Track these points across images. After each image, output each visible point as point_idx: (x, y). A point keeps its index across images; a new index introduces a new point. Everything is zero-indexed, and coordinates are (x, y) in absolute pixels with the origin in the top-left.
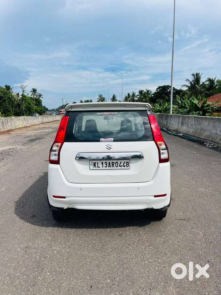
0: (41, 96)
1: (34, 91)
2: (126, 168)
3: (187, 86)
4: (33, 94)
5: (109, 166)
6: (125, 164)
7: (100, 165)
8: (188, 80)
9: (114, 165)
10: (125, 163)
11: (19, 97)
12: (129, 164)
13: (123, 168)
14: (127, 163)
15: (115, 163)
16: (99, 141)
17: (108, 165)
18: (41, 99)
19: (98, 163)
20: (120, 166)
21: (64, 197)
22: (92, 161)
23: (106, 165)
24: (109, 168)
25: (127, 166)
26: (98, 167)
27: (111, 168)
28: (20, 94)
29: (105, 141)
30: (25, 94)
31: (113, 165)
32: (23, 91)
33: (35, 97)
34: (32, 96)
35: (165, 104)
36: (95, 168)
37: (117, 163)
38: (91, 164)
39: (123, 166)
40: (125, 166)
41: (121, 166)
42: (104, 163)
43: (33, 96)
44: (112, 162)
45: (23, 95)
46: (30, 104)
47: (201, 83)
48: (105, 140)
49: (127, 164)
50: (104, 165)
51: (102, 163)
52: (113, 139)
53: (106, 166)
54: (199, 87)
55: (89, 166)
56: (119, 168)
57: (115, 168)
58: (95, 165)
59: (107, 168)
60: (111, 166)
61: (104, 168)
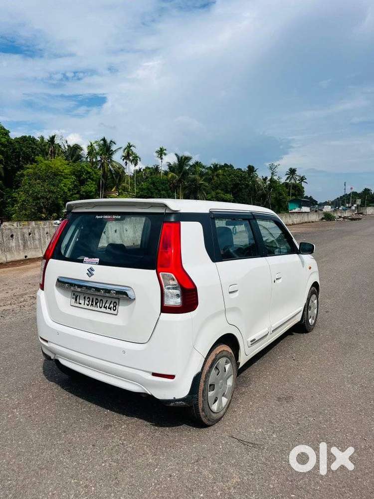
0: (304, 181)
1: (292, 171)
2: (112, 311)
4: (289, 177)
5: (92, 305)
6: (112, 306)
7: (82, 301)
9: (98, 304)
10: (112, 303)
11: (265, 183)
12: (117, 307)
13: (108, 311)
14: (115, 304)
15: (99, 300)
16: (82, 261)
17: (90, 303)
18: (303, 184)
19: (80, 296)
20: (104, 307)
21: (47, 341)
22: (74, 292)
23: (89, 301)
24: (92, 308)
25: (114, 309)
26: (79, 303)
27: (94, 308)
28: (269, 178)
29: (89, 263)
30: (275, 178)
31: (96, 304)
32: (272, 174)
33: (293, 181)
34: (288, 181)
36: (76, 304)
37: (101, 302)
38: (72, 296)
39: (109, 308)
40: (110, 309)
41: (106, 308)
42: (86, 298)
43: (290, 181)
44: (97, 299)
45: (271, 180)
46: (281, 194)
49: (114, 306)
50: (87, 301)
51: (85, 298)
52: (97, 260)
53: (88, 304)
55: (70, 299)
56: (103, 309)
57: (99, 309)
58: (76, 300)
59: (89, 307)
60: (94, 303)
61: (86, 306)
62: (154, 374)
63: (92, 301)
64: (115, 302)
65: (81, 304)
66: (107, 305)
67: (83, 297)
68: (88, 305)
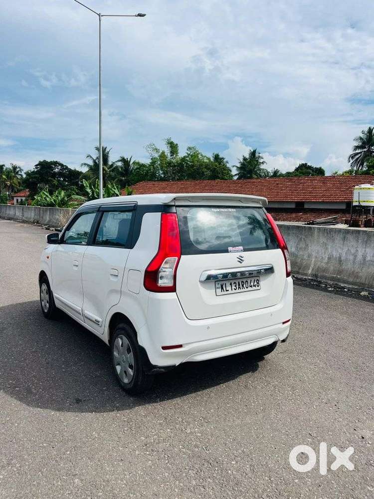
2: (257, 288)
3: (88, 165)
5: (239, 288)
6: (256, 283)
7: (229, 288)
8: (89, 156)
9: (245, 286)
10: (256, 281)
12: (260, 283)
13: (254, 288)
15: (245, 283)
16: (227, 251)
17: (237, 286)
19: (225, 284)
20: (250, 286)
21: (180, 346)
22: (218, 282)
23: (236, 286)
24: (240, 291)
25: (258, 285)
26: (227, 291)
27: (242, 290)
31: (243, 286)
35: (60, 193)
36: (223, 293)
37: (247, 283)
38: (217, 286)
39: (254, 286)
41: (252, 287)
42: (233, 284)
44: (242, 282)
47: (110, 163)
48: (234, 249)
49: (257, 283)
50: (234, 287)
51: (231, 284)
52: (242, 248)
54: (108, 169)
55: (214, 290)
56: (250, 289)
57: (246, 290)
58: (222, 288)
59: (237, 291)
60: (241, 287)
61: (234, 291)
62: (284, 323)
63: (239, 285)
64: (258, 280)
65: (228, 290)
66: (252, 284)
67: (229, 284)
68: (235, 289)
